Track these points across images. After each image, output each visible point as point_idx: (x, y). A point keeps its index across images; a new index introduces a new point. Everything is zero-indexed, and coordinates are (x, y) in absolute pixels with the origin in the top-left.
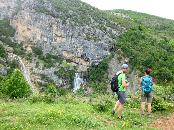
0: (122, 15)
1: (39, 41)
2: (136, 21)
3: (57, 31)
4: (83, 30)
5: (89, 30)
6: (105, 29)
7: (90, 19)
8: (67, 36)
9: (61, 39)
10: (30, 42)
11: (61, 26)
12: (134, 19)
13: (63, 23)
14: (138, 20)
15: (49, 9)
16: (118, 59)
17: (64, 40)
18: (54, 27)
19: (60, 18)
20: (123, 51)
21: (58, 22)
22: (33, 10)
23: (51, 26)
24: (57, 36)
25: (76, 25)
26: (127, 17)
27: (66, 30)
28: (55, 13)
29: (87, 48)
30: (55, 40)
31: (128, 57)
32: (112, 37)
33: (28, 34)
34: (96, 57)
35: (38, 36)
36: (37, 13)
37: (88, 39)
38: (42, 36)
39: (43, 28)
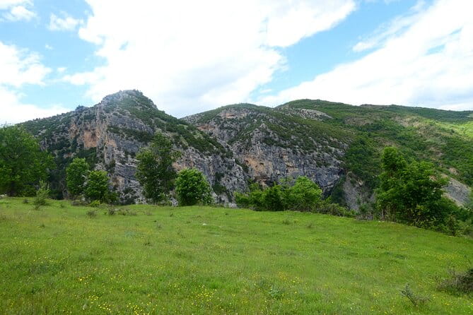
0: (315, 111)
1: (272, 175)
2: (337, 119)
3: (288, 161)
4: (313, 156)
5: (318, 156)
6: (331, 151)
7: (312, 142)
8: (300, 166)
9: (292, 169)
10: (264, 176)
11: (292, 156)
12: (333, 115)
13: (294, 153)
14: (339, 117)
15: (276, 140)
16: (352, 182)
17: (297, 170)
18: (286, 158)
19: (289, 147)
20: (355, 173)
21: (289, 152)
22: (264, 144)
23: (282, 158)
24: (288, 166)
25: (306, 153)
26: (323, 114)
27: (297, 160)
28: (282, 142)
29: (320, 175)
30: (287, 171)
31: (363, 179)
32: (339, 158)
33: (261, 168)
34: (329, 183)
35: (271, 169)
36: (268, 146)
37: (319, 165)
38: (275, 169)
39: (275, 161)
